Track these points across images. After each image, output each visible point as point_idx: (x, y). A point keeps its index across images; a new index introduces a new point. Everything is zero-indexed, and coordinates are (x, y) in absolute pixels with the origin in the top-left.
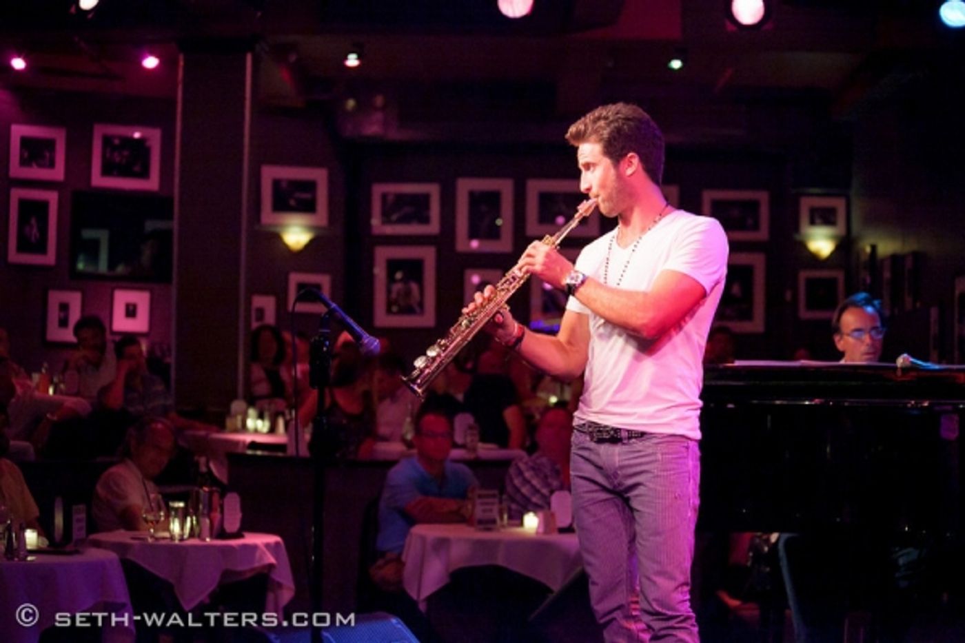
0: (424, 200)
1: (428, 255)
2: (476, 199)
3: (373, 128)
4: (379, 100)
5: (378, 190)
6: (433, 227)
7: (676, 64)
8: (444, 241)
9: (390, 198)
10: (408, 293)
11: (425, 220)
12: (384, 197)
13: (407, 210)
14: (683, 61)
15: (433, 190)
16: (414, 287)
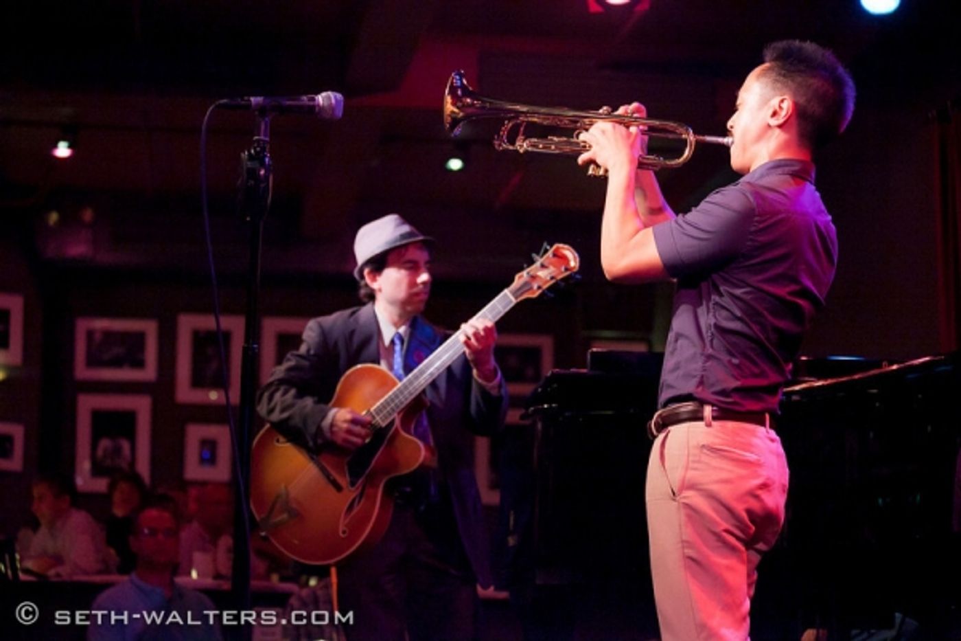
0: (138, 340)
1: (142, 405)
2: (202, 340)
3: (78, 249)
4: (88, 215)
5: (83, 326)
6: (149, 373)
7: (455, 164)
8: (161, 390)
9: (98, 337)
10: (117, 451)
11: (139, 364)
12: (90, 334)
13: (118, 350)
14: (464, 160)
15: (150, 328)
16: (126, 445)
